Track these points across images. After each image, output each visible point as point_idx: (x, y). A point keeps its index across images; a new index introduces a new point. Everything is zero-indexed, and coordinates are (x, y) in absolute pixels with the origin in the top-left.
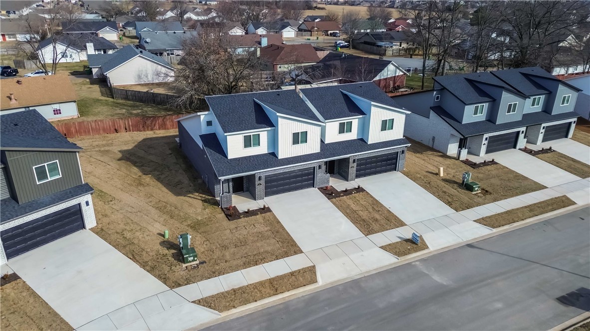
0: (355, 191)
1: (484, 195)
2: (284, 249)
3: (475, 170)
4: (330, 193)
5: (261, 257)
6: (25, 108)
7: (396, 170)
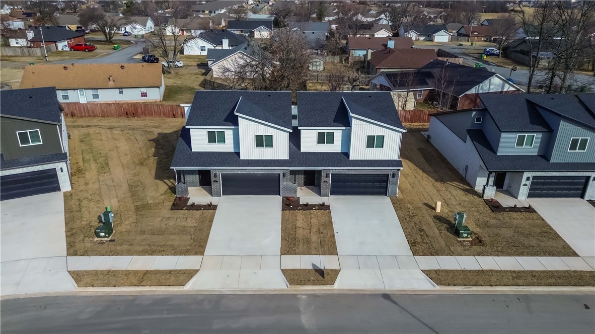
0: (317, 208)
1: (472, 245)
2: (189, 248)
3: (492, 214)
4: (290, 204)
5: (162, 249)
6: (119, 88)
7: (386, 195)
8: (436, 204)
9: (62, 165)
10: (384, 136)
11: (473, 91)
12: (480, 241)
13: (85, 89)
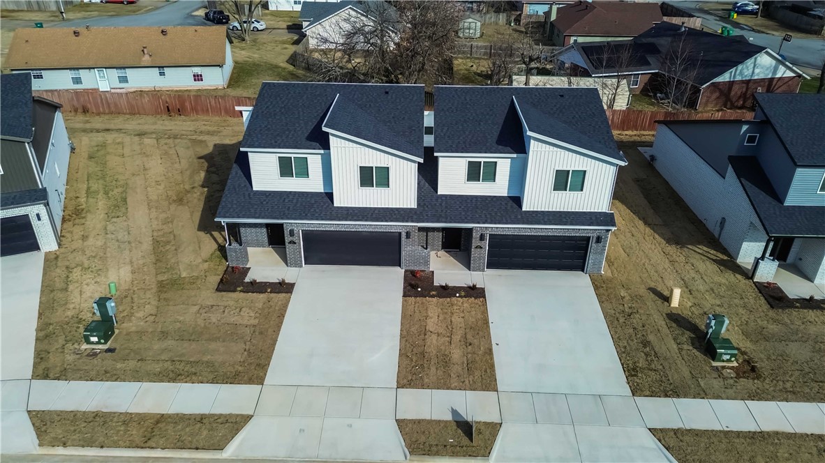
0: (463, 294)
1: (738, 377)
2: (240, 368)
3: (771, 313)
4: (418, 285)
5: (193, 370)
6: (159, 67)
7: (583, 271)
8: (672, 291)
9: (40, 209)
10: (585, 172)
11: (725, 77)
12: (753, 369)
13: (106, 68)
